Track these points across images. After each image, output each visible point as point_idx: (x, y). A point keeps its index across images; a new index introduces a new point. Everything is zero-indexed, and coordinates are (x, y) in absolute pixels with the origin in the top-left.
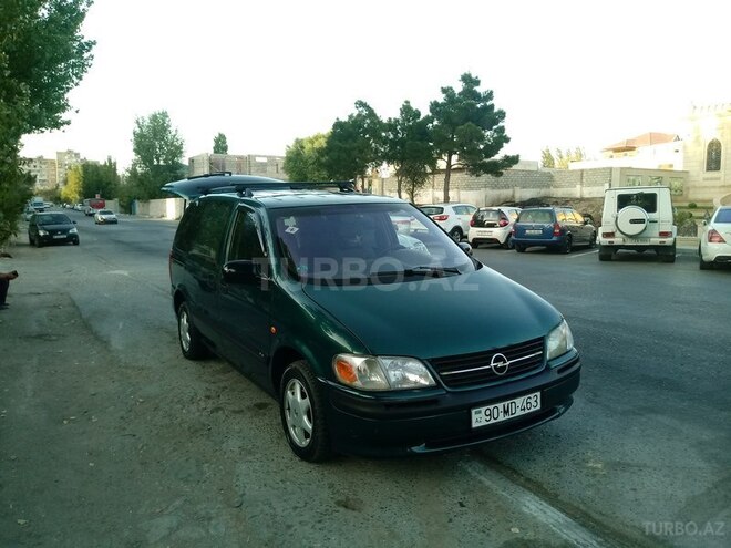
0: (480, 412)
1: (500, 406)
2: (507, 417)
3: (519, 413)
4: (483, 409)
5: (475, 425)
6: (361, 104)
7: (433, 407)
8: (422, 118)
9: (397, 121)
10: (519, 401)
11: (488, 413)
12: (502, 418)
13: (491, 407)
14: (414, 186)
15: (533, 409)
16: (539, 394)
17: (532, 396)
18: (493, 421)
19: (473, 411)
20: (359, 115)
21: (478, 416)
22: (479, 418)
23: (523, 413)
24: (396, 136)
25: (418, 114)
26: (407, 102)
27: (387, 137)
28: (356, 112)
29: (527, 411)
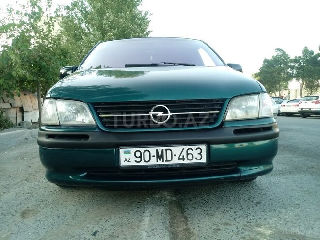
0: (129, 152)
1: (153, 150)
2: (160, 163)
3: (176, 161)
4: (133, 150)
5: (123, 163)
6: (278, 50)
7: (83, 141)
8: (314, 54)
9: (300, 57)
10: (177, 150)
11: (138, 154)
12: (154, 162)
13: (142, 150)
14: (311, 92)
15: (194, 161)
16: (204, 148)
17: (194, 147)
18: (143, 163)
19: (122, 151)
20: (278, 55)
21: (127, 156)
22: (128, 158)
23: (181, 162)
24: (299, 65)
25: (312, 53)
26: (306, 47)
27: (294, 66)
28: (275, 54)
29: (186, 161)
